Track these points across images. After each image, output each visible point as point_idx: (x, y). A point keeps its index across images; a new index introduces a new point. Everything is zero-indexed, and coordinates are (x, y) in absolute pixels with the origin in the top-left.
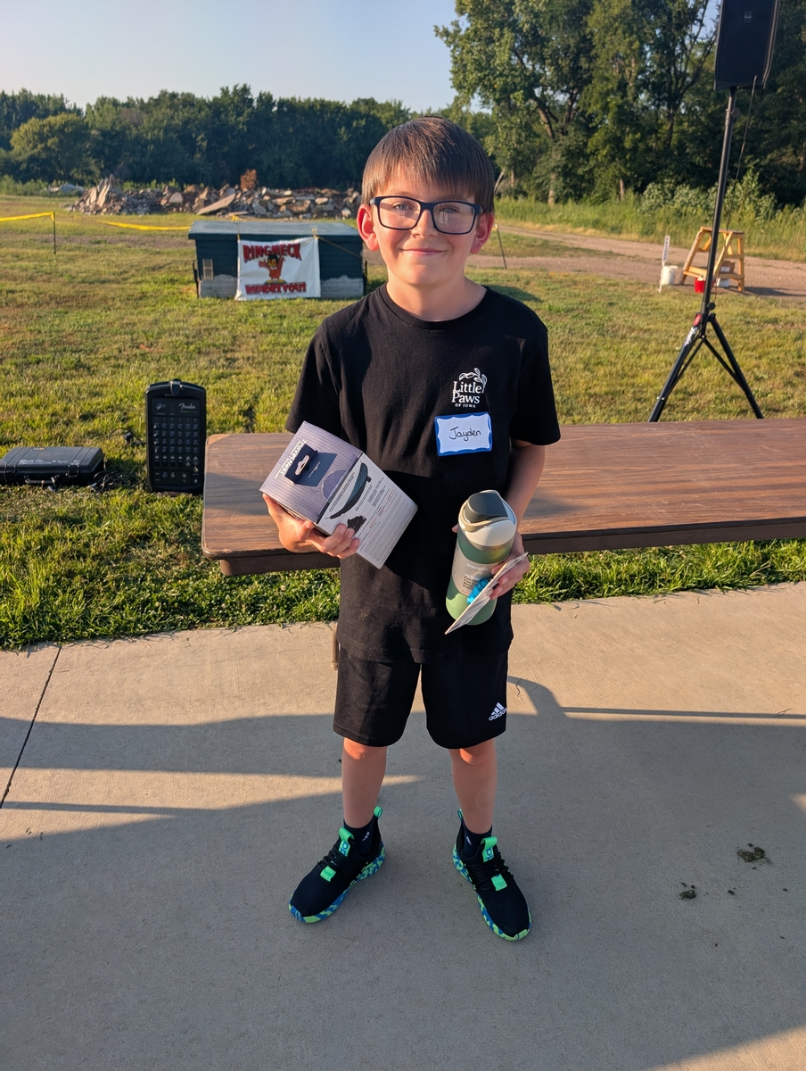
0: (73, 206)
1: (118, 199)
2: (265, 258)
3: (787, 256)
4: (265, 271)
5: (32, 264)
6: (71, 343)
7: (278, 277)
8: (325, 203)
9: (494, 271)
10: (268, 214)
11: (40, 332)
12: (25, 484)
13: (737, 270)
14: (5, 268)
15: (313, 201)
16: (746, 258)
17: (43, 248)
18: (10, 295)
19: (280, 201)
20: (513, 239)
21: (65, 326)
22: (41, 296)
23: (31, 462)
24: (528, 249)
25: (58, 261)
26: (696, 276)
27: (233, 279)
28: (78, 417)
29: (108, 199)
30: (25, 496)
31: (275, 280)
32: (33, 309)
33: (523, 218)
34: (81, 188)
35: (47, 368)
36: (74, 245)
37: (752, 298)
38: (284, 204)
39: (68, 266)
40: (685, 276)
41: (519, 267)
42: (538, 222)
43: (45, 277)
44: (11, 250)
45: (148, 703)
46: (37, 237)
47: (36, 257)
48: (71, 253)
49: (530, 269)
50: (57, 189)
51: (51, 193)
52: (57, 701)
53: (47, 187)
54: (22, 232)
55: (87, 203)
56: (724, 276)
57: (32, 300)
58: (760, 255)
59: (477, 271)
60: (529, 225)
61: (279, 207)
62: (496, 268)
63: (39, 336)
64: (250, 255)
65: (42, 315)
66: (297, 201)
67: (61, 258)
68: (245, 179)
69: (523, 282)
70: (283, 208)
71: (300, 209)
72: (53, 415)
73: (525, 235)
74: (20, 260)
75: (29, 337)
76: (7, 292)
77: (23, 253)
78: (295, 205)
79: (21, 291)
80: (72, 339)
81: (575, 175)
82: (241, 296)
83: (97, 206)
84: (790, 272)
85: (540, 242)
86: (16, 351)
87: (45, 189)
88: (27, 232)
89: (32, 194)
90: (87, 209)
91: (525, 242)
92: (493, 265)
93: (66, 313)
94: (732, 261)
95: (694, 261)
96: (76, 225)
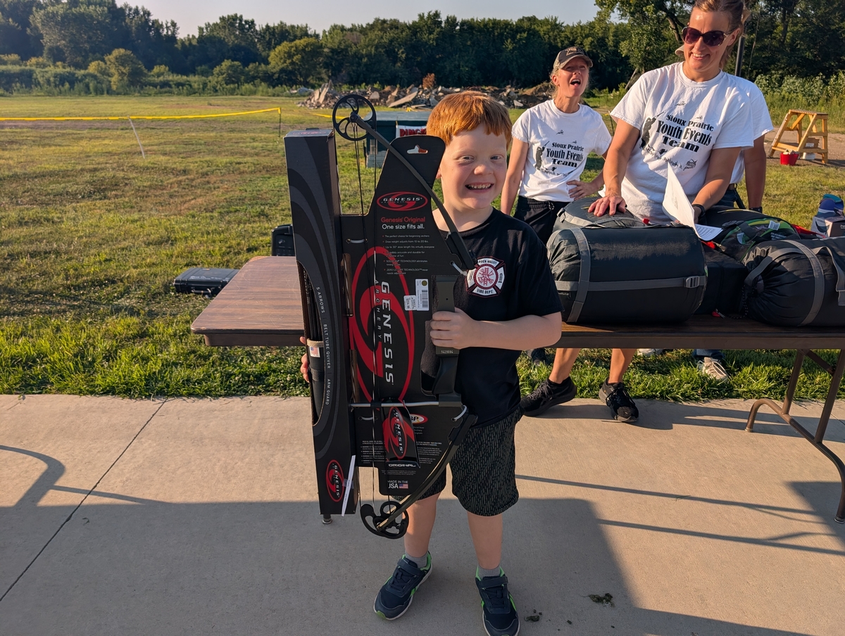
0: (303, 103)
1: (333, 97)
5: (260, 145)
6: (262, 199)
11: (246, 191)
12: (192, 292)
13: (821, 145)
14: (242, 147)
16: (829, 135)
17: (273, 133)
18: (237, 166)
21: (264, 188)
22: (258, 166)
23: (198, 278)
25: (280, 142)
26: (783, 150)
28: (245, 249)
29: (326, 98)
30: (189, 301)
32: (247, 176)
34: (312, 90)
35: (240, 215)
40: (774, 150)
44: (252, 135)
45: (207, 441)
46: (272, 126)
47: (266, 139)
50: (296, 91)
51: (292, 94)
52: (149, 434)
53: (289, 90)
54: (262, 122)
55: (312, 101)
56: (809, 150)
57: (250, 169)
63: (244, 194)
65: (253, 179)
68: (427, 80)
72: (229, 247)
74: (254, 141)
75: (238, 193)
76: (236, 163)
77: (258, 137)
79: (245, 163)
80: (265, 196)
83: (318, 103)
86: (225, 204)
87: (288, 92)
88: (266, 122)
89: (278, 96)
90: (311, 105)
93: (269, 178)
94: (817, 138)
96: (301, 116)
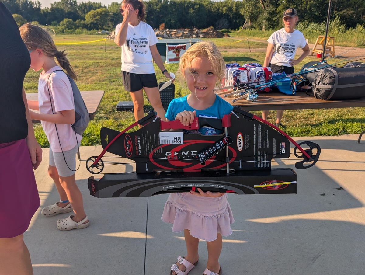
0: (107, 37)
2: (175, 50)
3: (350, 45)
4: (175, 54)
5: (100, 55)
7: (178, 56)
8: (187, 33)
9: (246, 53)
10: (169, 37)
11: (111, 73)
12: (124, 111)
13: (332, 50)
14: (93, 56)
15: (183, 33)
16: (335, 46)
17: (101, 50)
18: (98, 64)
19: (172, 33)
20: (251, 43)
22: (107, 64)
23: (126, 105)
24: (257, 46)
25: (107, 54)
26: (317, 52)
27: (164, 57)
30: (125, 114)
31: (178, 57)
32: (106, 68)
33: (254, 36)
34: (108, 32)
36: (110, 49)
37: (337, 59)
38: (174, 34)
39: (111, 55)
40: (313, 53)
41: (254, 51)
42: (260, 37)
43: (105, 58)
44: (92, 51)
46: (98, 47)
47: (100, 53)
48: (110, 52)
49: (258, 52)
50: (100, 32)
53: (97, 32)
54: (94, 46)
55: (111, 36)
56: (327, 52)
57: (105, 65)
58: (340, 45)
59: (241, 53)
60: (256, 38)
61: (172, 35)
62: (247, 52)
63: (111, 75)
64: (170, 49)
65: (109, 69)
66: (178, 33)
67: (107, 53)
68: (161, 26)
69: (256, 56)
70: (173, 35)
71: (179, 35)
73: (255, 41)
74: (96, 54)
75: (109, 75)
77: (96, 52)
78: (177, 34)
79: (101, 63)
81: (272, 20)
82: (167, 62)
84: (351, 51)
85: (261, 43)
86: (106, 79)
89: (93, 34)
90: (111, 38)
91: (255, 43)
92: (246, 51)
93: (116, 68)
94: (330, 47)
95: (316, 48)
96: (109, 43)
